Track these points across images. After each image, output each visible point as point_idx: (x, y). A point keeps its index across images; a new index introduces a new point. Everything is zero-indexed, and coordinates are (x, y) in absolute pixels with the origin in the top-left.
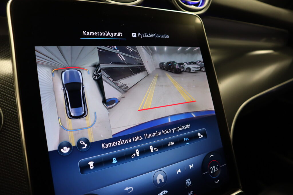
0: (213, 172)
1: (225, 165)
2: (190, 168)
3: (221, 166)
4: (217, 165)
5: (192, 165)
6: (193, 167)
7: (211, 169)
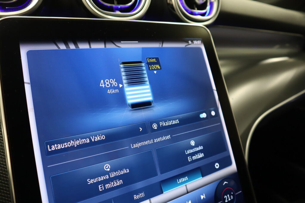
0: (227, 201)
1: (241, 192)
2: (202, 198)
3: (237, 194)
4: (232, 193)
5: (203, 195)
6: (205, 198)
7: (225, 197)
